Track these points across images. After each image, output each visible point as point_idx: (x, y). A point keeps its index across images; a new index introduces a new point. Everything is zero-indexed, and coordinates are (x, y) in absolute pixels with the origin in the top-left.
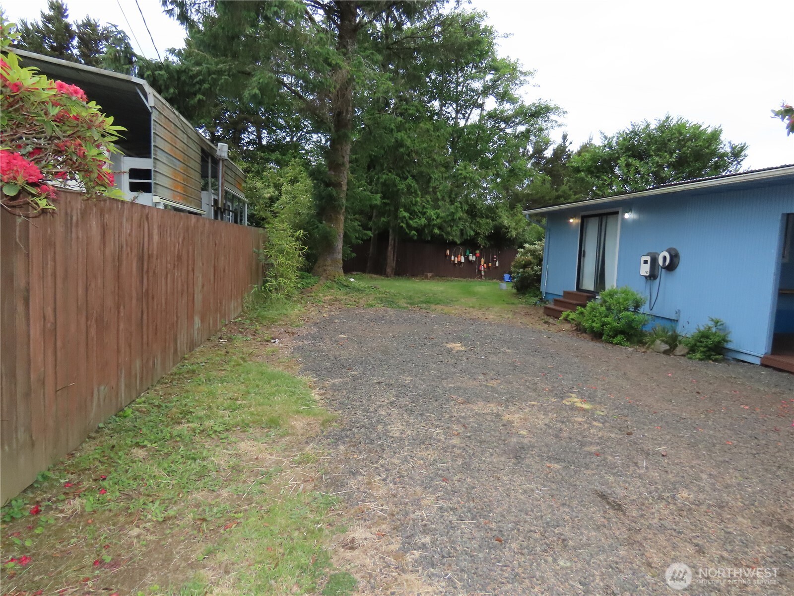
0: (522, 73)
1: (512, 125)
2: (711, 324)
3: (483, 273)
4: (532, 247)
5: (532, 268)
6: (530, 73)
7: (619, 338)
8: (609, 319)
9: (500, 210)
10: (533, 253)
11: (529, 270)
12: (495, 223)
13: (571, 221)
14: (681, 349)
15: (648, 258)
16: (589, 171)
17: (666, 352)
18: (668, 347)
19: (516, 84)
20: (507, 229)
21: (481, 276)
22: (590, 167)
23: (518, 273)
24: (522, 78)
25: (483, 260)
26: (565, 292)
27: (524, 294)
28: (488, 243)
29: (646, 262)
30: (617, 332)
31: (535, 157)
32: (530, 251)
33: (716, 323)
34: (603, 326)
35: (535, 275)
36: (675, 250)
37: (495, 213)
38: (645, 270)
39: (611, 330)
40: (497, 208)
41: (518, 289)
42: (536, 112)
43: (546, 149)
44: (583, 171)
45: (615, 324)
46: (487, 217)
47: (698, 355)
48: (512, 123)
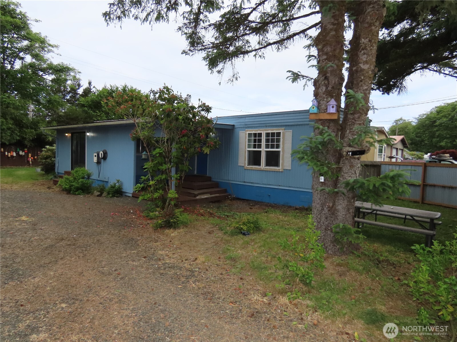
0: (50, 45)
1: (47, 73)
2: (116, 182)
3: (31, 163)
4: (51, 148)
5: (51, 160)
6: (56, 46)
7: (80, 191)
8: (74, 184)
9: (40, 124)
10: (52, 150)
11: (48, 160)
12: (37, 132)
13: (67, 135)
14: (105, 194)
15: (96, 154)
16: (90, 107)
17: (98, 196)
18: (99, 193)
19: (45, 51)
20: (45, 136)
21: (30, 164)
22: (91, 105)
23: (42, 162)
24: (50, 48)
25: (30, 154)
26: (65, 172)
27: (48, 174)
28: (33, 144)
29: (95, 156)
30: (77, 189)
31: (72, 93)
32: (49, 150)
33: (118, 181)
34: (70, 187)
35: (52, 163)
36: (105, 150)
37: (37, 126)
38: (95, 160)
39: (75, 188)
40: (39, 123)
41: (46, 172)
42: (60, 70)
43: (79, 89)
44: (86, 107)
45: (77, 185)
46: (32, 128)
47: (110, 195)
48: (48, 72)
